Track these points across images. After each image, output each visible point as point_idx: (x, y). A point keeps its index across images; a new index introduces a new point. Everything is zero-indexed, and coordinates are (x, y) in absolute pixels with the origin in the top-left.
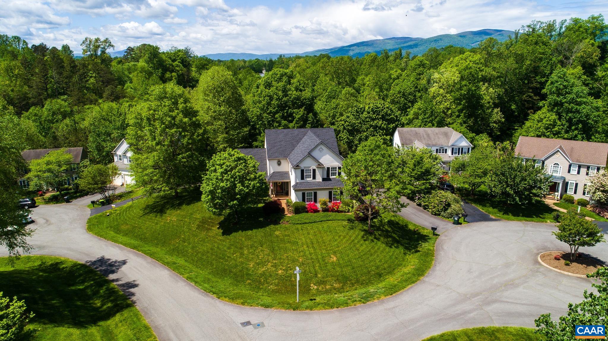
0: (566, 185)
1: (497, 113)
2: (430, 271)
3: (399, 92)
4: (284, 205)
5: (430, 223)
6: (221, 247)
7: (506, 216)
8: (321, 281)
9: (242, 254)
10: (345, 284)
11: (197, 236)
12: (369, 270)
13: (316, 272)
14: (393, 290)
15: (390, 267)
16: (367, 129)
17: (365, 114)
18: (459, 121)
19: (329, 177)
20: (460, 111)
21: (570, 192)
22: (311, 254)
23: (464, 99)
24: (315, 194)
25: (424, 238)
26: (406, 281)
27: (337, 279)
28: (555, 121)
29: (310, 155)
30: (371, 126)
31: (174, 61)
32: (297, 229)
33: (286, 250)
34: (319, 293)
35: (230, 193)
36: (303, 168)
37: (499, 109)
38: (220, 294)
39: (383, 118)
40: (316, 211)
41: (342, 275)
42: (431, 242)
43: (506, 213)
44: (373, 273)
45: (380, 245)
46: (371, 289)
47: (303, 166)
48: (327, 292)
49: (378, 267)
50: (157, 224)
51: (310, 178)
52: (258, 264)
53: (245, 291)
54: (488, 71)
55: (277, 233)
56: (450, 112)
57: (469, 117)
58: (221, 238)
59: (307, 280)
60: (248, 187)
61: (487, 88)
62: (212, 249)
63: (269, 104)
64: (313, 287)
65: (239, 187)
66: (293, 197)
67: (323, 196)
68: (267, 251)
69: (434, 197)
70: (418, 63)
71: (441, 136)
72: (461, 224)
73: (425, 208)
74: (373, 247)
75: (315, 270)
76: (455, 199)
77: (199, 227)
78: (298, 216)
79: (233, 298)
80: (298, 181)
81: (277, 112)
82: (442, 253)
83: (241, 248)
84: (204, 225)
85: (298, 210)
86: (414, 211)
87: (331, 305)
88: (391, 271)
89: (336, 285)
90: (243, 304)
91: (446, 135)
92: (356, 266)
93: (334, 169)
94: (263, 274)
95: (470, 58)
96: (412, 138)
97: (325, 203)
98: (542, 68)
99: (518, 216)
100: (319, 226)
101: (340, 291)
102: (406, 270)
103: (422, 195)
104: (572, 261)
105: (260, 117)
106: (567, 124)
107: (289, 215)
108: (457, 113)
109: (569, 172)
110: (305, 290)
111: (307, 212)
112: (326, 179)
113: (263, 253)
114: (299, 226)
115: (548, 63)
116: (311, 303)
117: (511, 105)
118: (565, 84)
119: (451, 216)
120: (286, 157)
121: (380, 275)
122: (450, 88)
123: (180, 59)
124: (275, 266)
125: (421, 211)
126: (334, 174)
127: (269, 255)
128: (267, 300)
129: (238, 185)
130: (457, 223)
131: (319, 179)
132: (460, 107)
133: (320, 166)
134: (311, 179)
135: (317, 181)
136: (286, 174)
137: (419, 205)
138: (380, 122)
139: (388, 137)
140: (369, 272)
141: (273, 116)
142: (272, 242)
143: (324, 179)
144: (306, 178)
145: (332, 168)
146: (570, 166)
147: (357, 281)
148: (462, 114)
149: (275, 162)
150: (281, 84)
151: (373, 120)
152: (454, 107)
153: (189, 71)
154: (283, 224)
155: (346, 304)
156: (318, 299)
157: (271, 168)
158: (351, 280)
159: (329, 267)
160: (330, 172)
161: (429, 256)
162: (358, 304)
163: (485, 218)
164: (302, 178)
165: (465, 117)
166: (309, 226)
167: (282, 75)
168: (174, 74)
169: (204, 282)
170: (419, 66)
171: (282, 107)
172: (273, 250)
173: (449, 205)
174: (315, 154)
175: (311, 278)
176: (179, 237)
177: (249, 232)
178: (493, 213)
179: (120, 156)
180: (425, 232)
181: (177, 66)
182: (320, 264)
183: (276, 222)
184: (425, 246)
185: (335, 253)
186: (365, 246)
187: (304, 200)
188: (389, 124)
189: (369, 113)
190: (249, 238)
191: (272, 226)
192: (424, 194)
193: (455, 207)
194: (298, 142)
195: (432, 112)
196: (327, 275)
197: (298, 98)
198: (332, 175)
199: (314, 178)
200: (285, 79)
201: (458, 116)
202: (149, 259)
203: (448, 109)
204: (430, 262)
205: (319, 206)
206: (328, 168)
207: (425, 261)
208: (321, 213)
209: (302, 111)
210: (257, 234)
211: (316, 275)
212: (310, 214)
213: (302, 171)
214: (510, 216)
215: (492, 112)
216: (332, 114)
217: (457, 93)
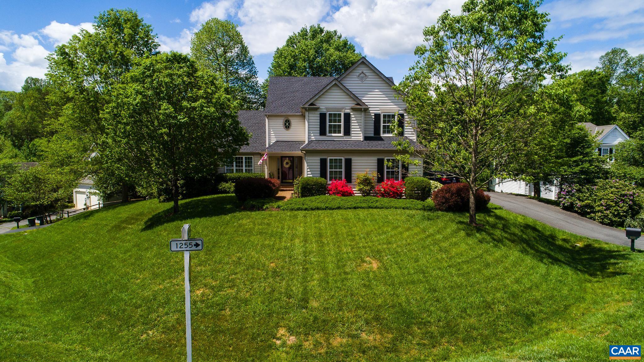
8: (316, 318)
12: (489, 299)
13: (305, 291)
19: (379, 134)
24: (349, 163)
27: (377, 319)
29: (338, 82)
36: (324, 111)
41: (393, 306)
44: (502, 308)
47: (323, 104)
49: (514, 296)
51: (339, 132)
55: (244, 221)
59: (270, 315)
64: (285, 338)
67: (364, 169)
75: (305, 289)
78: (304, 199)
80: (313, 138)
84: (124, 223)
85: (309, 190)
89: (371, 337)
92: (441, 284)
93: (389, 117)
97: (367, 181)
100: (349, 213)
103: (576, 186)
112: (373, 137)
120: (299, 112)
121: (529, 319)
126: (388, 130)
131: (357, 134)
133: (359, 108)
134: (341, 135)
135: (353, 138)
136: (298, 145)
137: (570, 208)
143: (367, 137)
144: (330, 132)
145: (385, 116)
147: (450, 330)
149: (280, 122)
154: (270, 210)
157: (272, 133)
158: (426, 324)
159: (354, 282)
160: (382, 124)
164: (323, 132)
166: (324, 214)
174: (351, 85)
182: (327, 274)
185: (376, 253)
187: (323, 174)
191: (242, 213)
192: (580, 185)
196: (340, 302)
198: (384, 132)
199: (347, 132)
206: (377, 116)
208: (359, 197)
211: (306, 300)
212: (330, 197)
213: (323, 117)
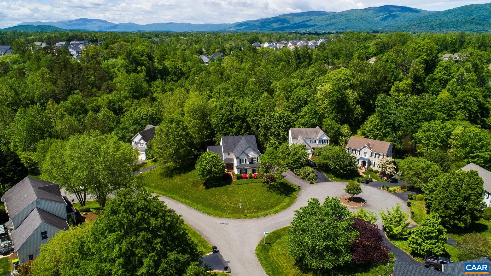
0: (370, 162)
1: (358, 108)
2: (293, 205)
3: (297, 97)
4: (232, 175)
5: (299, 183)
6: (205, 195)
7: (337, 179)
8: (249, 209)
9: (215, 198)
10: (258, 210)
11: (192, 190)
13: (247, 205)
14: (276, 212)
15: (277, 203)
16: (274, 128)
17: (273, 120)
18: (332, 116)
19: (253, 162)
20: (333, 110)
21: (372, 167)
22: (245, 198)
23: (335, 103)
24: (246, 170)
25: (293, 190)
26: (282, 208)
27: (255, 208)
28: (378, 123)
29: (244, 152)
30: (277, 126)
31: (142, 56)
32: (238, 187)
33: (234, 196)
34: (248, 213)
35: (209, 172)
37: (359, 106)
38: (210, 214)
39: (284, 122)
40: (247, 178)
41: (257, 207)
42: (297, 192)
43: (337, 177)
44: (270, 205)
45: (274, 194)
46: (268, 212)
47: (240, 157)
48: (251, 213)
50: (170, 183)
51: (244, 163)
52: (223, 202)
53: (219, 213)
54: (354, 81)
55: (230, 189)
56: (326, 110)
57: (338, 113)
58: (205, 191)
59: (243, 208)
60: (217, 169)
61: (353, 93)
62: (201, 196)
63: (222, 119)
64: (246, 211)
65: (213, 169)
66: (236, 171)
67: (250, 171)
68: (226, 197)
69: (302, 171)
70: (312, 72)
71: (314, 133)
72: (313, 183)
73: (298, 175)
74: (270, 195)
76: (312, 171)
77: (192, 185)
78: (239, 181)
79: (215, 215)
80: (238, 164)
81: (226, 123)
82: (300, 197)
83: (215, 196)
84: (195, 184)
85: (239, 178)
86: (292, 177)
87: (252, 217)
88: (277, 205)
89: (255, 210)
90: (219, 217)
91: (317, 133)
92: (263, 203)
93: (255, 158)
94: (226, 206)
95: (344, 72)
96: (298, 134)
97: (250, 175)
98: (389, 78)
99: (343, 179)
100: (248, 185)
101: (256, 212)
102: (283, 204)
103: (297, 169)
104: (351, 201)
105: (217, 126)
106: (385, 125)
107: (234, 180)
108: (331, 111)
109: (371, 156)
110: (243, 212)
111: (242, 179)
112: (251, 163)
113: (225, 198)
114: (239, 186)
115: (393, 74)
116: (245, 217)
117: (369, 101)
118: (384, 102)
119: (310, 179)
120: (232, 151)
121: (272, 207)
122: (327, 95)
123: (146, 54)
124: (230, 203)
125: (296, 177)
126: (255, 161)
127: (227, 198)
128: (229, 216)
129: (213, 168)
130: (312, 183)
131: (248, 163)
132: (333, 107)
133: (248, 157)
136: (232, 159)
137: (296, 174)
138: (282, 124)
139: (286, 133)
140: (268, 205)
141: (224, 125)
142: (228, 193)
143: (250, 163)
144: (242, 163)
146: (371, 153)
147: (263, 209)
148: (334, 112)
149: (227, 154)
150: (228, 107)
151: (278, 123)
152: (329, 107)
153: (153, 62)
154: (232, 184)
155: (258, 217)
156: (248, 215)
157: (224, 156)
158: (261, 208)
159: (252, 203)
160: (253, 160)
161: (295, 198)
162: (262, 217)
163: (326, 180)
164: (240, 163)
165: (336, 113)
166: (243, 186)
167: (228, 102)
168: (143, 67)
169: (202, 209)
170: (312, 74)
171: (229, 120)
172: (229, 197)
173: (309, 174)
174: (246, 152)
175: (245, 208)
176: (183, 190)
177: (218, 188)
178: (331, 178)
179: (136, 142)
180: (296, 187)
181: (145, 60)
182: (248, 202)
183: (229, 184)
184: (294, 194)
185: (254, 198)
186: (267, 194)
187: (241, 173)
188: (287, 125)
189: (275, 119)
190: (218, 191)
191: (227, 186)
193: (312, 175)
194: (238, 143)
195: (315, 112)
196: (251, 206)
197: (238, 115)
199: (246, 162)
200: (230, 104)
201: (332, 113)
202: (174, 200)
203: (326, 108)
204: (293, 201)
205: (248, 175)
206: (252, 158)
207: (292, 201)
208: (249, 179)
209: (240, 122)
210: (221, 189)
212: (244, 180)
213: (240, 160)
214: (339, 179)
215: (355, 107)
216: (255, 110)
217: (331, 99)
